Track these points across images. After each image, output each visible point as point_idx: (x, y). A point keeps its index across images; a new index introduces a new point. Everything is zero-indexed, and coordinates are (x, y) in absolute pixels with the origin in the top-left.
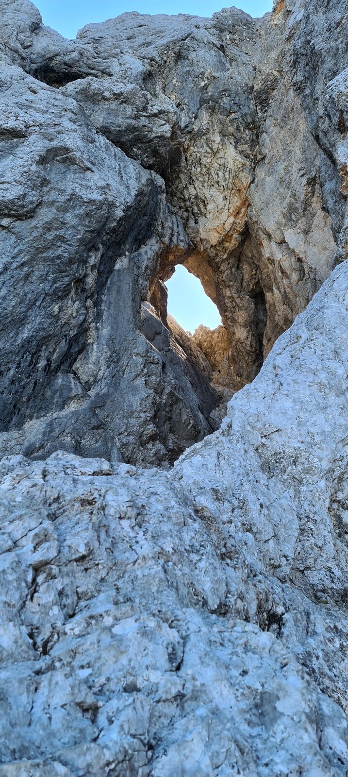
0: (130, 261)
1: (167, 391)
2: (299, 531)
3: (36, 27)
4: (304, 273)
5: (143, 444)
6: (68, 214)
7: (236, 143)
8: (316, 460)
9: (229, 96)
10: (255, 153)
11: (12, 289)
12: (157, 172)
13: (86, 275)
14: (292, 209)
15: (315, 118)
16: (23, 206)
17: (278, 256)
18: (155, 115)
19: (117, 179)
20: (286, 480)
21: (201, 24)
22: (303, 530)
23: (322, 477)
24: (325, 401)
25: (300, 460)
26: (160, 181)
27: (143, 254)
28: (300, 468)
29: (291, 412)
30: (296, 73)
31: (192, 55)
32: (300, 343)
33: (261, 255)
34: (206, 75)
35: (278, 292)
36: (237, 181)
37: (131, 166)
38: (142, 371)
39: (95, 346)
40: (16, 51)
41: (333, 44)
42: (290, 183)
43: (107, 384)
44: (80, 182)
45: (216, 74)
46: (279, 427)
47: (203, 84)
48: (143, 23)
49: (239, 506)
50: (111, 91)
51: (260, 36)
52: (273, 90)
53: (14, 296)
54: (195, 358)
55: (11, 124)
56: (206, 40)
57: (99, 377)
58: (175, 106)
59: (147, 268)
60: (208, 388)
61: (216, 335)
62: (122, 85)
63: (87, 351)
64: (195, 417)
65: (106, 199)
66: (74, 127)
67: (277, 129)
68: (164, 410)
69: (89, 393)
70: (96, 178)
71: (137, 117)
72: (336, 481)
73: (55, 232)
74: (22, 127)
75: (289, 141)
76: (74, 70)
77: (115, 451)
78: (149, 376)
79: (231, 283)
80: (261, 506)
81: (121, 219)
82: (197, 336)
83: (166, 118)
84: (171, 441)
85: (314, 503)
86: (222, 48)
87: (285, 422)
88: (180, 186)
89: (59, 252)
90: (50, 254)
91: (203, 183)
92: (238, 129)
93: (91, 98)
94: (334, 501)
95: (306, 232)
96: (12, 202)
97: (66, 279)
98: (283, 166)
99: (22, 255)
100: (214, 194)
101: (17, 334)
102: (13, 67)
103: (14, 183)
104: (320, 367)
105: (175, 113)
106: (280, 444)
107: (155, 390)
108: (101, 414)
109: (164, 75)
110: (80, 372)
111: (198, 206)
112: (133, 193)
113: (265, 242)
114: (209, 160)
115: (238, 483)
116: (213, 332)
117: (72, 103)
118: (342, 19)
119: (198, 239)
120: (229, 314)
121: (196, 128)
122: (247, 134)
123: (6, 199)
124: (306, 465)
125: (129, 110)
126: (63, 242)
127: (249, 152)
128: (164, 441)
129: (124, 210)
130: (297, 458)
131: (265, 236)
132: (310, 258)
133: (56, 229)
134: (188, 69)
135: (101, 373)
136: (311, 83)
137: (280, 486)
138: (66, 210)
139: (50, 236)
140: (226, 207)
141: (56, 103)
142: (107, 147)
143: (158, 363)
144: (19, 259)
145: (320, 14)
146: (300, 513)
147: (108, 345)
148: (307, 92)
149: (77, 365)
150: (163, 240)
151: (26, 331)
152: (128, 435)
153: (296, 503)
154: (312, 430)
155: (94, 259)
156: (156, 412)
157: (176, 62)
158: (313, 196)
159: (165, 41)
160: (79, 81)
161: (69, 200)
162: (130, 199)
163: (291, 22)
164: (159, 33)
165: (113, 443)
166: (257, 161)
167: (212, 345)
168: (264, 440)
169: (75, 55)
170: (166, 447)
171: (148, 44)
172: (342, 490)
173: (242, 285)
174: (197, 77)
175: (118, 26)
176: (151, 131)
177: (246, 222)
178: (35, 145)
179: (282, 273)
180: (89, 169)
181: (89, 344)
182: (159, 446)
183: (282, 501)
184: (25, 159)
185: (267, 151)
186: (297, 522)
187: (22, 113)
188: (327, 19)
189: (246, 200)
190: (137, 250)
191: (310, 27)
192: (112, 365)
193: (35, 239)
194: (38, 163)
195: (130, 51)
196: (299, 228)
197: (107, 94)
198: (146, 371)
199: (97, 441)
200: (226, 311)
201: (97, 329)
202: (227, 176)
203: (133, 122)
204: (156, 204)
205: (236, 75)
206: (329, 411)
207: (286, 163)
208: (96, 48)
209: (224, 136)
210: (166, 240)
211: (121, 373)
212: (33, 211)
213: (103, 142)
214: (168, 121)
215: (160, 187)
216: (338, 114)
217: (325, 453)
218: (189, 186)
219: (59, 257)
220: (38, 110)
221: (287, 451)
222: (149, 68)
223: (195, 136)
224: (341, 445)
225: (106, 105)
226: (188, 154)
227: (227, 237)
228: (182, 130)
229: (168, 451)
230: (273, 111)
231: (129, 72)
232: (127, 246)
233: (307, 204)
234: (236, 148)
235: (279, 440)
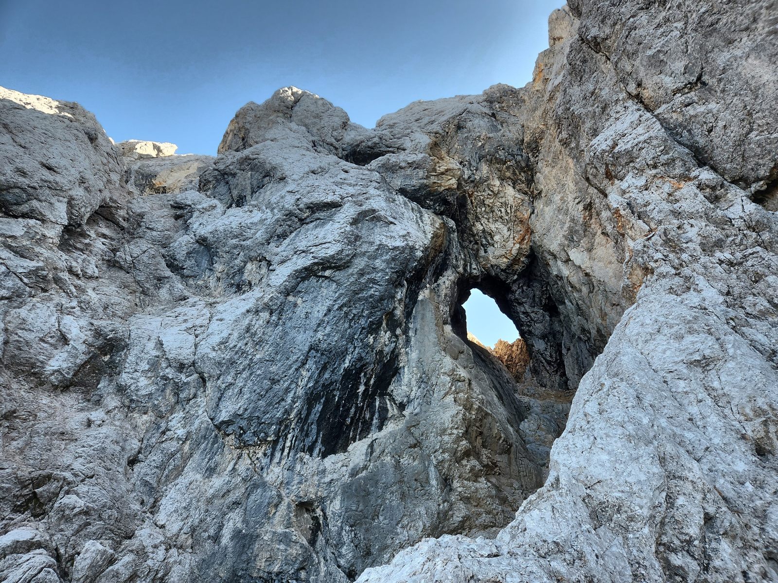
0: (431, 292)
1: (475, 406)
2: (632, 577)
3: (345, 125)
4: (593, 286)
5: (458, 461)
6: (377, 261)
7: (514, 184)
8: (637, 508)
9: (503, 149)
10: (531, 190)
11: (335, 327)
12: (448, 216)
13: (395, 308)
14: (572, 232)
15: (583, 164)
16: (341, 259)
17: (566, 271)
18: (442, 173)
19: (415, 227)
20: (614, 528)
21: (474, 101)
22: (635, 575)
23: (645, 524)
24: (636, 452)
25: (623, 509)
26: (452, 223)
27: (442, 284)
28: (624, 516)
29: (608, 464)
30: (560, 132)
31: (469, 124)
32: (605, 390)
33: (549, 273)
34: (482, 137)
35: (570, 304)
36: (518, 213)
37: (426, 215)
38: (450, 388)
39: (406, 369)
40: (332, 145)
41: (590, 109)
42: (568, 210)
43: (419, 404)
44: (385, 234)
45: (491, 135)
46: (600, 478)
47: (480, 144)
48: (427, 107)
49: (578, 557)
50: (405, 161)
51: (524, 101)
52: (541, 139)
53: (337, 333)
54: (498, 371)
55: (330, 198)
56: (479, 112)
57: (412, 398)
58: (458, 164)
59: (446, 295)
60: (514, 399)
61: (515, 348)
62: (414, 156)
63: (400, 374)
64: (505, 430)
65: (407, 245)
66: (378, 192)
67: (549, 169)
68: (475, 425)
69: (404, 413)
70: (398, 229)
71: (428, 177)
72: (658, 526)
73: (368, 276)
74: (338, 199)
75: (561, 177)
76: (376, 150)
77: (432, 469)
78: (457, 393)
79: (524, 300)
80: (597, 556)
81: (421, 258)
82: (497, 350)
83: (452, 174)
84: (484, 456)
85: (642, 550)
86: (493, 115)
87: (604, 474)
88: (468, 224)
89: (372, 292)
90: (364, 294)
91: (488, 219)
92: (514, 173)
93: (391, 169)
94: (660, 544)
95: (590, 250)
96: (333, 257)
97: (378, 313)
98: (559, 197)
99: (342, 298)
100: (499, 227)
101: (340, 364)
102: (330, 156)
103: (334, 242)
104: (626, 419)
105: (459, 169)
106: (603, 494)
107: (465, 407)
108: (417, 432)
109: (447, 143)
110: (395, 393)
111: (485, 238)
112: (430, 236)
113: (551, 262)
114: (491, 201)
115: (574, 535)
116: (512, 346)
117: (376, 176)
118: (595, 89)
119: (489, 265)
120: (525, 328)
121: (477, 177)
122: (523, 177)
123: (327, 255)
124: (630, 514)
125: (421, 173)
126: (374, 283)
127: (526, 189)
128: (478, 457)
129: (422, 252)
130: (620, 506)
131: (550, 257)
132: (597, 272)
133: (368, 273)
134: (466, 135)
135: (413, 394)
136: (575, 138)
137: (609, 534)
138: (375, 258)
139: (363, 280)
140: (511, 236)
141: (364, 177)
142: (405, 204)
143: (464, 381)
144: (339, 301)
145: (576, 87)
146: (631, 559)
147: (418, 367)
148: (573, 145)
149: (391, 387)
150: (458, 270)
151: (347, 361)
152: (443, 452)
153: (626, 550)
154: (629, 480)
155: (400, 294)
156: (467, 429)
157: (456, 132)
158: (591, 219)
159: (445, 118)
160: (380, 158)
161: (377, 249)
162: (427, 242)
163: (550, 87)
164: (440, 113)
165: (430, 461)
166: (535, 196)
167: (512, 358)
168: (588, 491)
169: (376, 140)
170: (481, 463)
171: (432, 122)
172: (665, 534)
173: (534, 301)
174: (475, 139)
175: (408, 113)
176: (440, 186)
177: (531, 247)
178: (348, 211)
179: (572, 287)
180: (392, 223)
181: (401, 368)
182: (474, 462)
183: (614, 549)
184: (341, 223)
185: (542, 187)
186: (630, 568)
187: (338, 189)
188: (581, 90)
189: (529, 228)
190: (436, 281)
191: (568, 97)
192: (423, 386)
193: (352, 284)
194: (351, 224)
195: (419, 130)
196: (582, 247)
197: (403, 164)
198: (453, 388)
199: (414, 460)
200: (522, 325)
201: (407, 353)
202: (509, 211)
203: (425, 181)
204: (449, 242)
205: (507, 133)
206: (641, 460)
207: (562, 195)
208: (392, 132)
209: (503, 180)
210: (461, 269)
211: (431, 392)
212: (350, 261)
213: (401, 200)
214: (453, 176)
215: (452, 228)
216: (604, 167)
217: (645, 501)
218: (476, 223)
219: (371, 296)
220: (350, 185)
221: (610, 500)
222: (434, 139)
223: (476, 184)
224: (657, 492)
225: (403, 172)
226: (473, 198)
227: (515, 261)
228: (466, 181)
229: (483, 467)
230: (544, 156)
231: (419, 146)
232: (428, 280)
233: (586, 226)
234: (514, 188)
235: (601, 490)
